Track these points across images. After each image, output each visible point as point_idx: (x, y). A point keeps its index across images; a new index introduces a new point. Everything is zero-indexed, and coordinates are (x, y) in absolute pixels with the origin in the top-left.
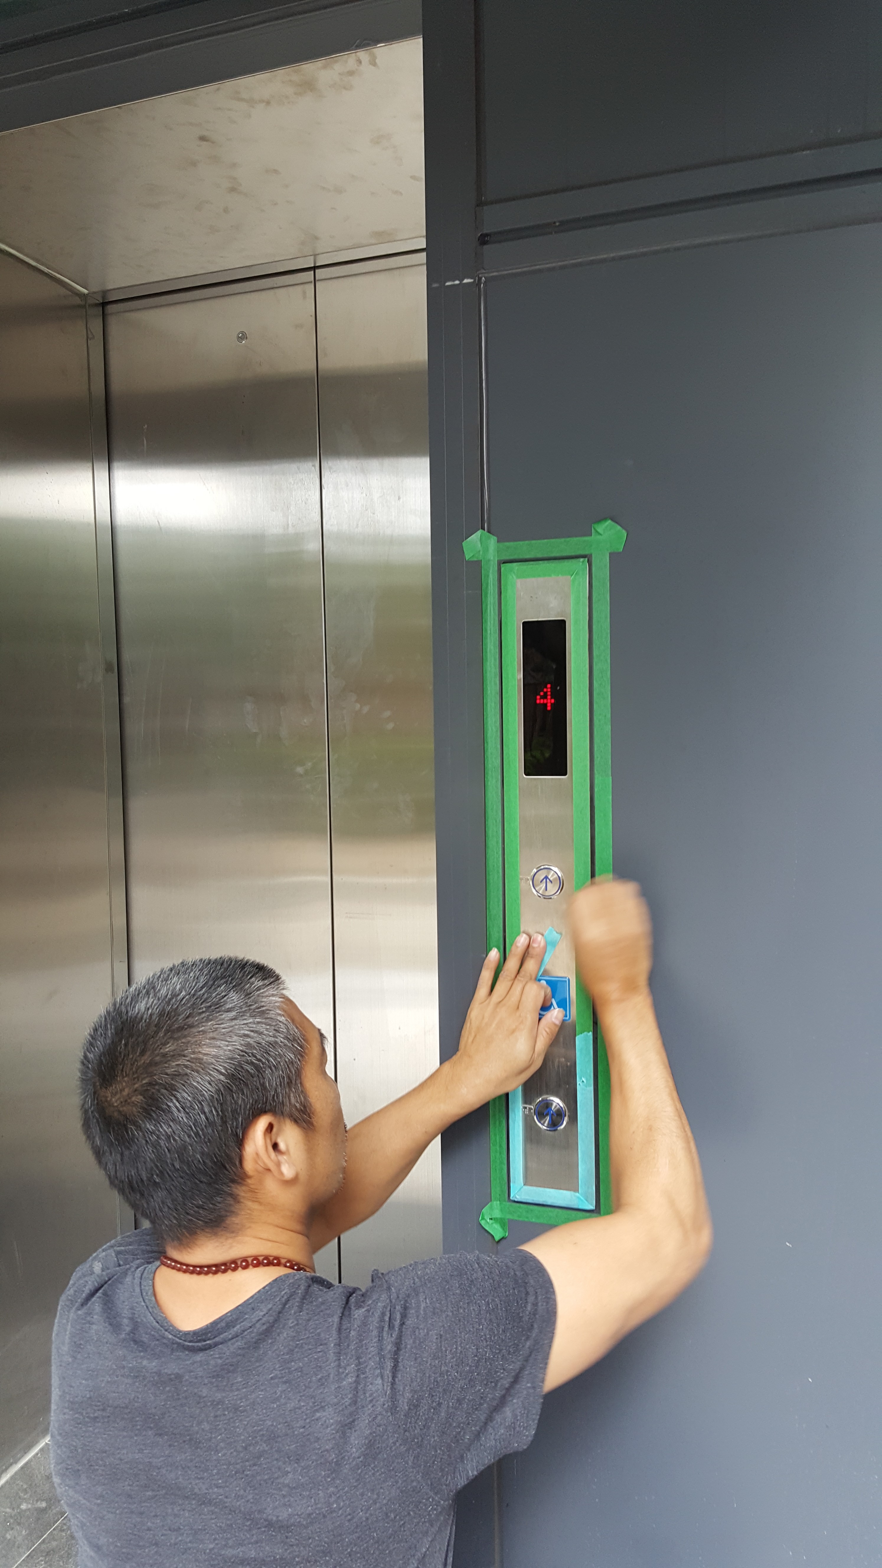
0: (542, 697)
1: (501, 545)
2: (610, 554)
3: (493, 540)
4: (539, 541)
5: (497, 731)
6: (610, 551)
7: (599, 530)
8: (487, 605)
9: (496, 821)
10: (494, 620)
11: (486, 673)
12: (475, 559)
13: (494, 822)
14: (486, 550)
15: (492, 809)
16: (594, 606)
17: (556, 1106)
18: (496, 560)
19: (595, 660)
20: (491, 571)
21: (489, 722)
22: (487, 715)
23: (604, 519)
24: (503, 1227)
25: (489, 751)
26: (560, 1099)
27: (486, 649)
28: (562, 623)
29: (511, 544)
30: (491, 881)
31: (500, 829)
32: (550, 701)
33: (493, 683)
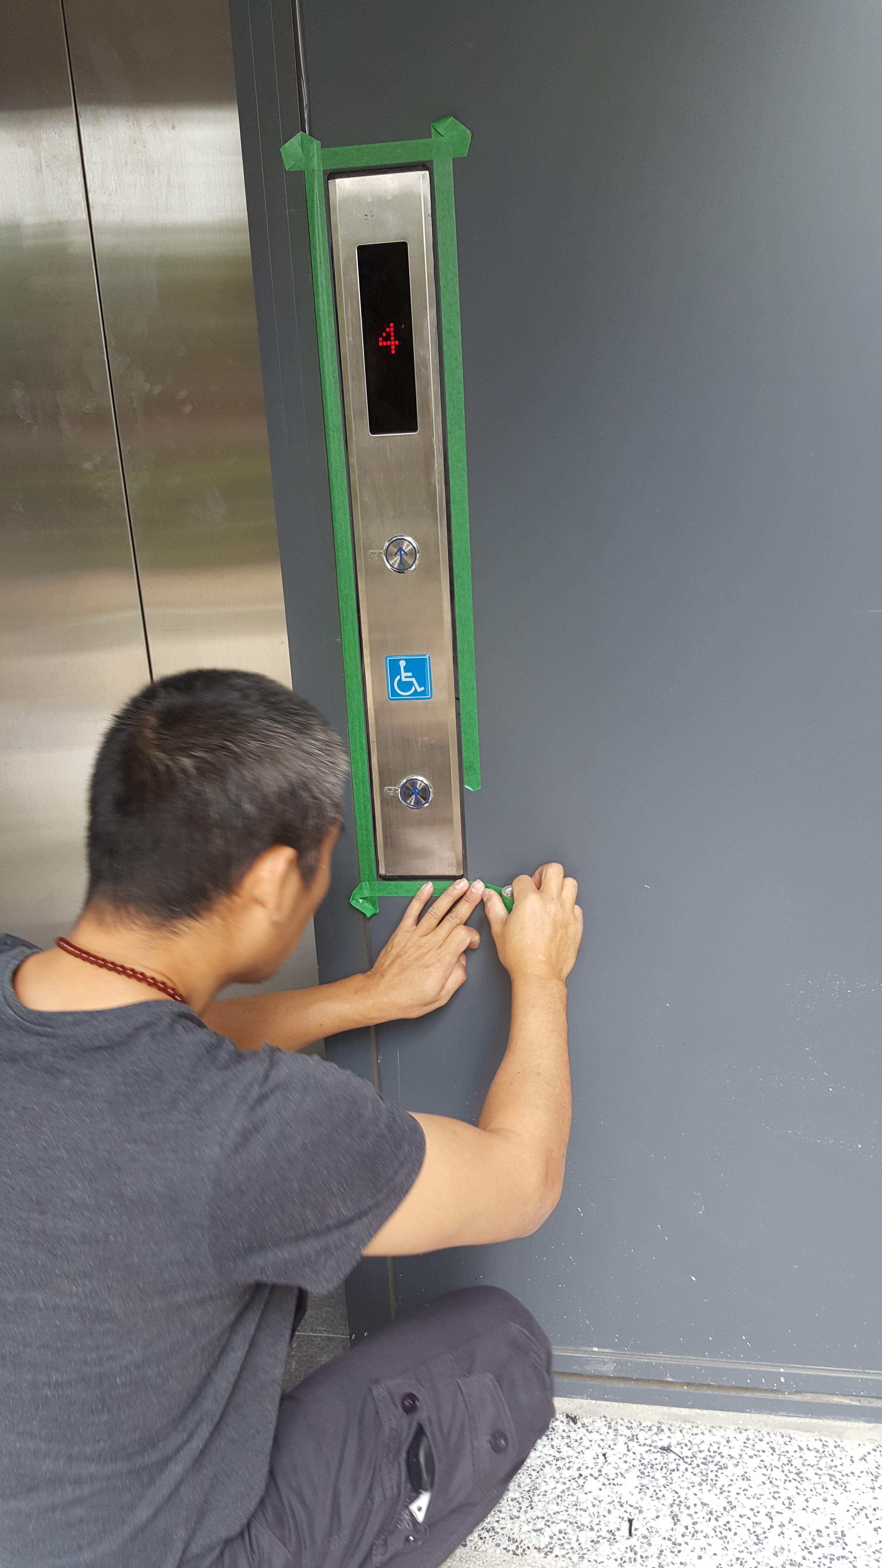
0: (385, 339)
1: (326, 150)
2: (453, 159)
3: (316, 144)
4: (371, 145)
5: (336, 383)
6: (453, 156)
7: (441, 131)
8: (314, 227)
9: (342, 490)
10: (324, 245)
11: (319, 311)
12: (297, 169)
13: (340, 490)
14: (308, 157)
15: (336, 476)
16: (438, 223)
17: (420, 785)
18: (322, 170)
19: (442, 291)
20: (316, 184)
21: (326, 373)
22: (324, 363)
23: (446, 116)
24: (373, 905)
25: (329, 407)
26: (425, 777)
27: (317, 282)
28: (403, 246)
29: (339, 149)
30: (341, 558)
31: (347, 498)
32: (393, 343)
33: (327, 324)
